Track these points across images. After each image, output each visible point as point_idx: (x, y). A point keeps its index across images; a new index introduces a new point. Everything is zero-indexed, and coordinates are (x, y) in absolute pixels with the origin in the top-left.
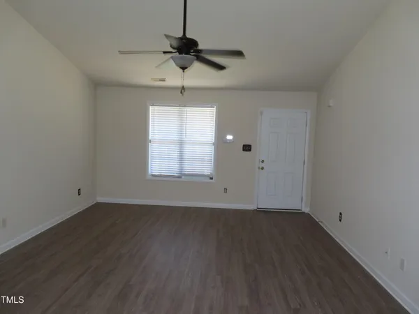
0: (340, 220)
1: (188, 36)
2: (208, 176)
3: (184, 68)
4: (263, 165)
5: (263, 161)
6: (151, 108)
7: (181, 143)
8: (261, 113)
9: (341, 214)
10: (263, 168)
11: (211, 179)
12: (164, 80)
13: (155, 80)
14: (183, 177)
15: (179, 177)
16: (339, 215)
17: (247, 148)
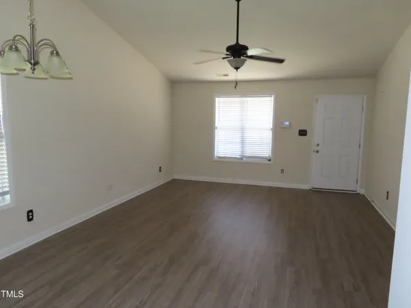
0: (387, 199)
1: (241, 42)
2: (266, 158)
3: (237, 68)
4: (317, 148)
5: (318, 145)
6: (217, 99)
7: (243, 130)
8: (317, 100)
9: (388, 192)
10: (317, 152)
11: (270, 160)
12: (227, 75)
13: (220, 75)
14: (244, 159)
15: (242, 159)
16: (386, 194)
17: (303, 133)
